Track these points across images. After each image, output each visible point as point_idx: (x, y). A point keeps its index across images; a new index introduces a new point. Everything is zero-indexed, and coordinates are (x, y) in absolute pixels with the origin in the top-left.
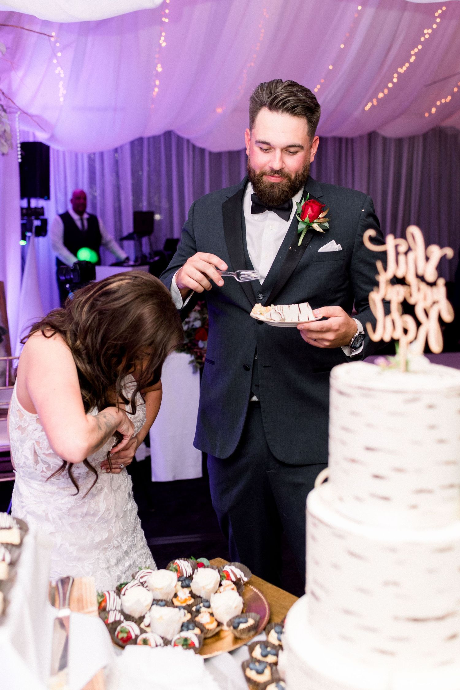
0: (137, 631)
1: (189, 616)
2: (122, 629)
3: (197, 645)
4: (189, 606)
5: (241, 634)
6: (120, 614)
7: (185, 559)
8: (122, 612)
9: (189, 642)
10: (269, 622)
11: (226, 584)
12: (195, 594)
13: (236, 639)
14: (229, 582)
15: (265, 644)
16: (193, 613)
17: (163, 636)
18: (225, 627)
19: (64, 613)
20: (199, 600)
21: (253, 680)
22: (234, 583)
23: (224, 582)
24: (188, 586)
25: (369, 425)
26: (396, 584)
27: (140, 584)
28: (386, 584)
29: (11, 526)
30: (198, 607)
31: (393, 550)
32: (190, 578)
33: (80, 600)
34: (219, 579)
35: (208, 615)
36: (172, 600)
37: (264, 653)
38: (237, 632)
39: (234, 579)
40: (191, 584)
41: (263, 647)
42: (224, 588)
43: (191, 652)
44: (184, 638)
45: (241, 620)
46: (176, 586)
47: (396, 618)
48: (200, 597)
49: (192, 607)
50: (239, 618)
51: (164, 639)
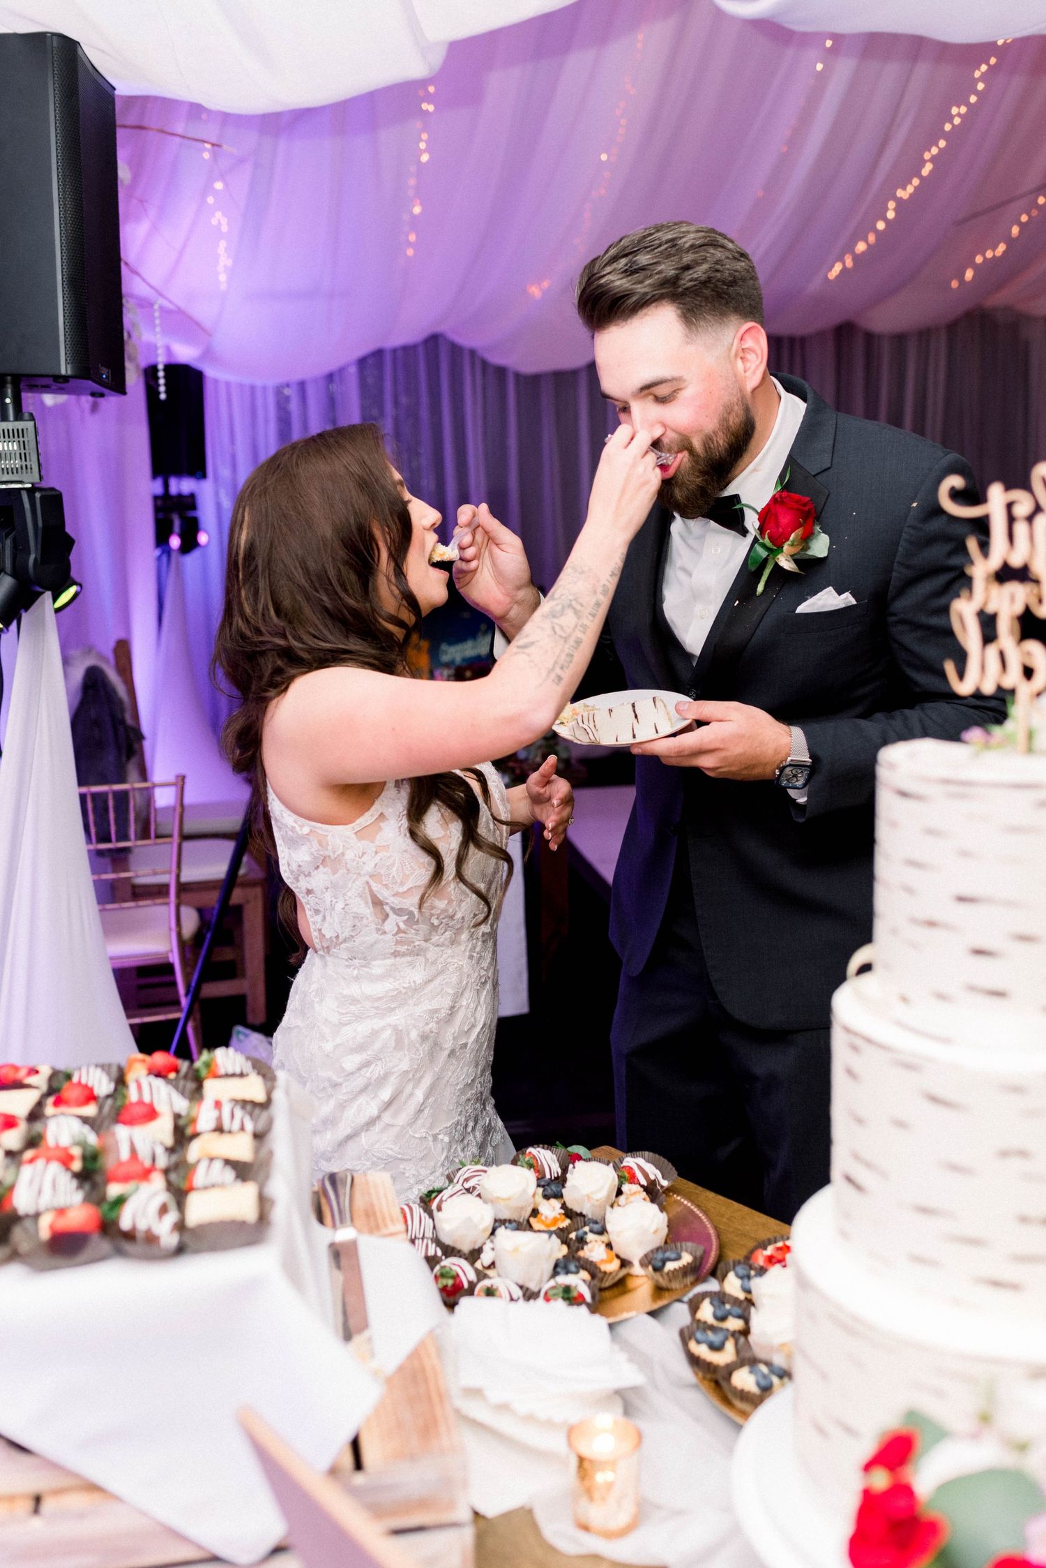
0: (472, 1276)
1: (564, 1250)
2: (444, 1271)
3: (588, 1298)
4: (562, 1230)
5: (670, 1281)
6: (434, 1245)
7: (546, 1146)
8: (438, 1242)
9: (575, 1294)
10: (720, 1258)
11: (630, 1190)
12: (571, 1210)
13: (659, 1291)
14: (635, 1188)
15: (720, 1298)
16: (572, 1244)
17: (521, 1283)
18: (637, 1269)
19: (344, 1234)
20: (579, 1219)
21: (704, 1361)
22: (646, 1189)
23: (626, 1188)
24: (559, 1196)
25: (965, 854)
26: (1023, 1154)
27: (464, 1191)
28: (1004, 1154)
29: (244, 1072)
30: (581, 1232)
31: (1017, 1089)
32: (561, 1180)
33: (370, 1214)
34: (616, 1182)
35: (603, 1247)
36: (528, 1221)
37: (719, 1313)
38: (662, 1275)
39: (644, 1182)
40: (564, 1191)
41: (716, 1303)
42: (627, 1198)
43: (583, 1310)
44: (563, 1286)
45: (668, 1254)
46: (534, 1195)
47: (1024, 1220)
48: (581, 1215)
49: (569, 1233)
50: (665, 1252)
51: (525, 1289)
